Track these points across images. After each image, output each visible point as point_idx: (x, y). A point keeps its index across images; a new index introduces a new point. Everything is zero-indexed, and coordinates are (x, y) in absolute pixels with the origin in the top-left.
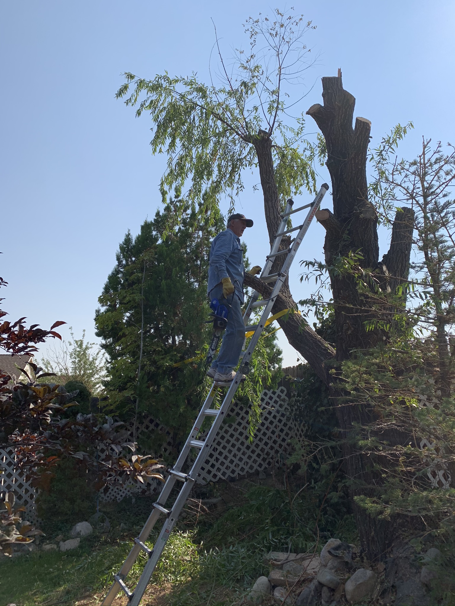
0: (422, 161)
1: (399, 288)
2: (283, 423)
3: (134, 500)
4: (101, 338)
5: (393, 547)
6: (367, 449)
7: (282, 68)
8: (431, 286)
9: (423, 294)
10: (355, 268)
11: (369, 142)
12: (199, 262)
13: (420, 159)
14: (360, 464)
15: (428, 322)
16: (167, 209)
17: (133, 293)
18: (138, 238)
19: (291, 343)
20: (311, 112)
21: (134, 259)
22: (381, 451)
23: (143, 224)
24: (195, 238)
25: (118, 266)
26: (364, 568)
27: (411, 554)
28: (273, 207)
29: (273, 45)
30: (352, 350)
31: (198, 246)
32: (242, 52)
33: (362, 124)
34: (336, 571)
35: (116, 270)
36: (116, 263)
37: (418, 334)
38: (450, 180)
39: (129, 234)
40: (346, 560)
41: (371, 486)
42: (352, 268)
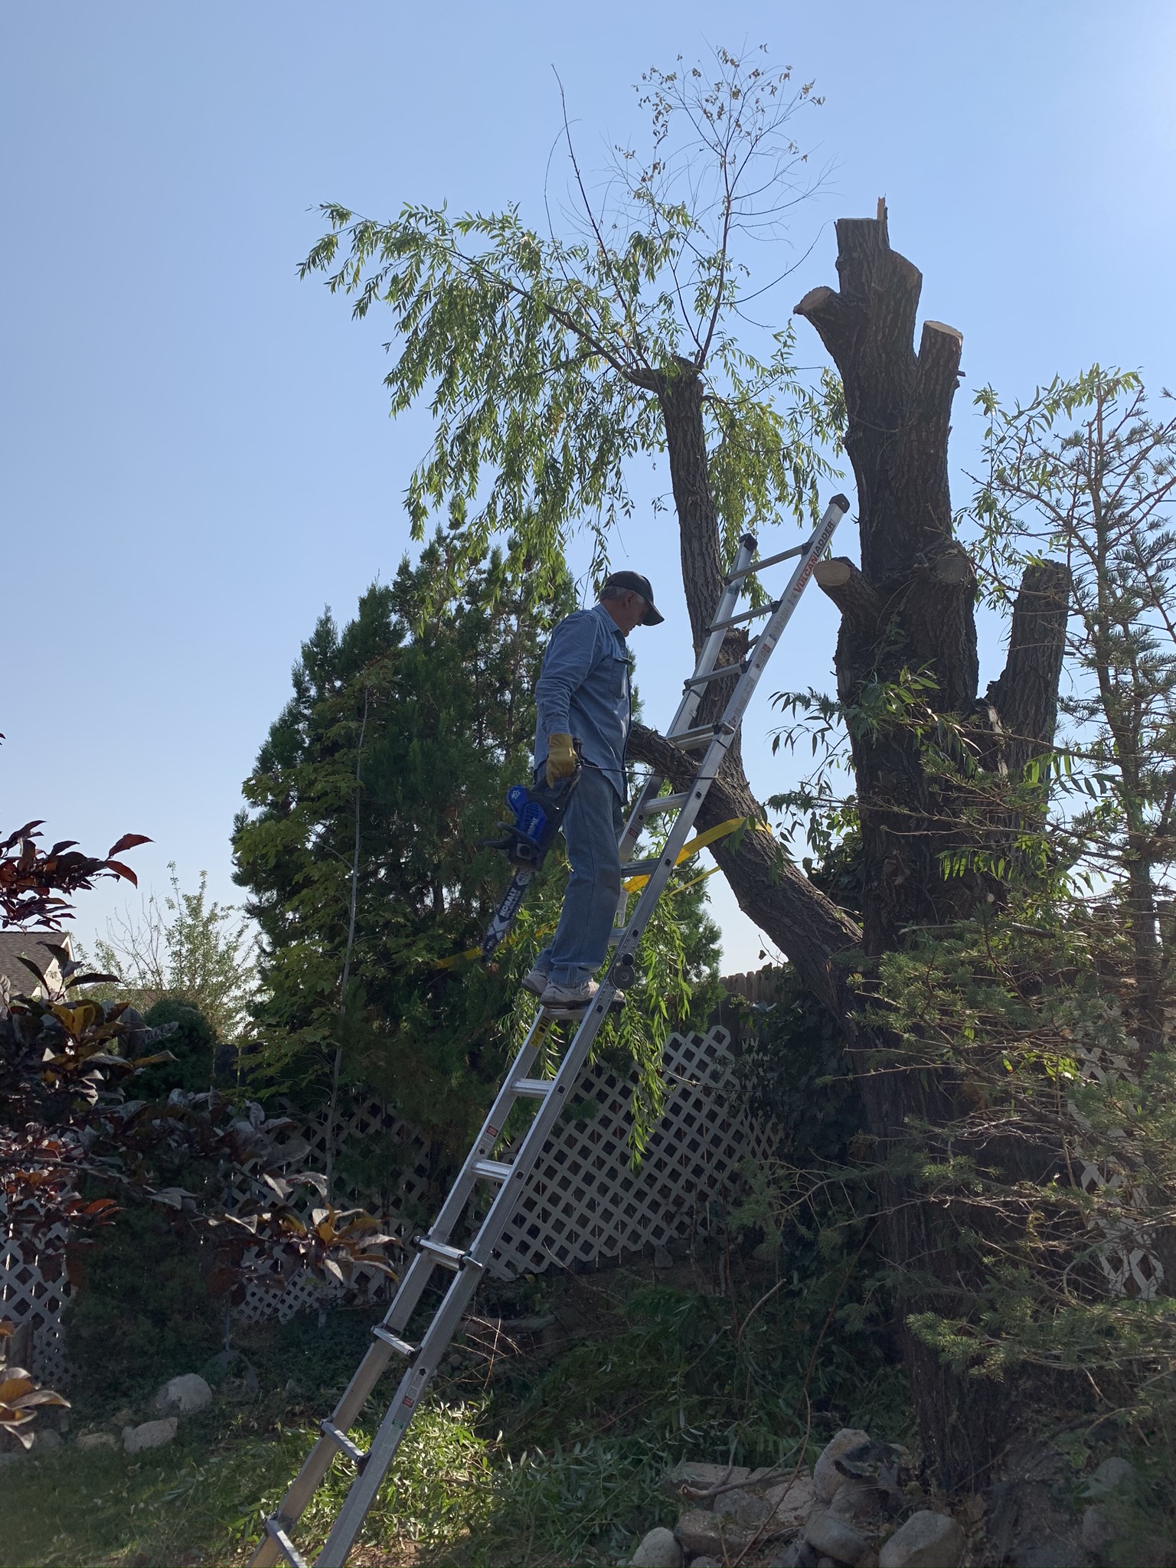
0: (1095, 436)
1: (1030, 768)
2: (718, 1121)
3: (322, 1320)
4: (247, 889)
5: (1006, 1455)
6: (941, 1191)
7: (732, 197)
8: (1115, 762)
9: (1094, 782)
10: (917, 713)
11: (957, 385)
12: (508, 696)
13: (1091, 433)
14: (923, 1231)
15: (1107, 857)
16: (429, 556)
17: (334, 773)
18: (353, 630)
19: (743, 908)
20: (807, 308)
21: (338, 684)
22: (977, 1195)
23: (365, 594)
24: (498, 633)
25: (298, 700)
26: (929, 1508)
27: (1055, 1474)
28: (702, 555)
29: (713, 139)
30: (905, 927)
31: (507, 652)
32: (630, 155)
33: (939, 339)
34: (856, 1516)
35: (290, 712)
36: (293, 693)
37: (1078, 888)
38: (1168, 487)
39: (328, 619)
40: (883, 1488)
41: (950, 1289)
42: (907, 712)
